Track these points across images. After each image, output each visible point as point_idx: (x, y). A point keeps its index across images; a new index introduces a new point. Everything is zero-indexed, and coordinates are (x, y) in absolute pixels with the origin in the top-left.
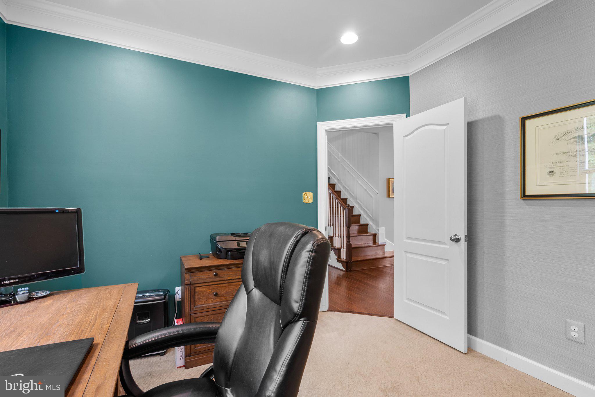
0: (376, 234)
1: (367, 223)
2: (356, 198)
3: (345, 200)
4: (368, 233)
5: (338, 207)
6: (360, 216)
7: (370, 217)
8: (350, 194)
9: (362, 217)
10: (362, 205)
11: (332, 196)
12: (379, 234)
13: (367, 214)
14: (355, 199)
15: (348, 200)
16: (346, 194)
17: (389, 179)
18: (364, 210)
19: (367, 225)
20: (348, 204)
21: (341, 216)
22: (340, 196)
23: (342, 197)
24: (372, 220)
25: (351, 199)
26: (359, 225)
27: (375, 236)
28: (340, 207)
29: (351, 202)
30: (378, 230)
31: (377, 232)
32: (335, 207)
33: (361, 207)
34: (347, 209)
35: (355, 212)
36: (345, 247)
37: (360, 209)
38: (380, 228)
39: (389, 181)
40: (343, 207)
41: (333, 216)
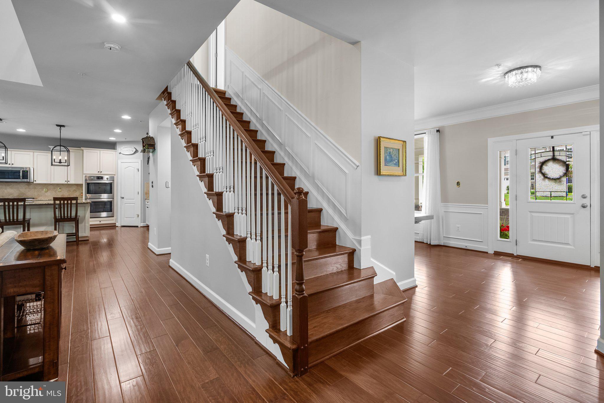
0: (354, 251)
1: (335, 226)
2: (313, 177)
3: (292, 180)
4: (337, 249)
5: (273, 194)
6: (320, 211)
7: (340, 214)
8: (302, 170)
9: (324, 214)
10: (325, 191)
11: (260, 167)
12: (360, 250)
13: (334, 207)
14: (311, 178)
15: (297, 179)
16: (294, 168)
17: (380, 137)
18: (329, 201)
19: (335, 230)
20: (297, 186)
21: (279, 214)
22: (282, 173)
23: (286, 175)
24: (345, 220)
25: (303, 179)
26: (320, 232)
27: (352, 254)
28: (279, 194)
29: (302, 183)
30: (360, 242)
31: (356, 246)
32: (267, 194)
33: (323, 194)
34: (295, 201)
35: (312, 204)
36: (290, 303)
37: (320, 198)
38: (362, 238)
39: (380, 142)
40: (285, 195)
41: (262, 214)
